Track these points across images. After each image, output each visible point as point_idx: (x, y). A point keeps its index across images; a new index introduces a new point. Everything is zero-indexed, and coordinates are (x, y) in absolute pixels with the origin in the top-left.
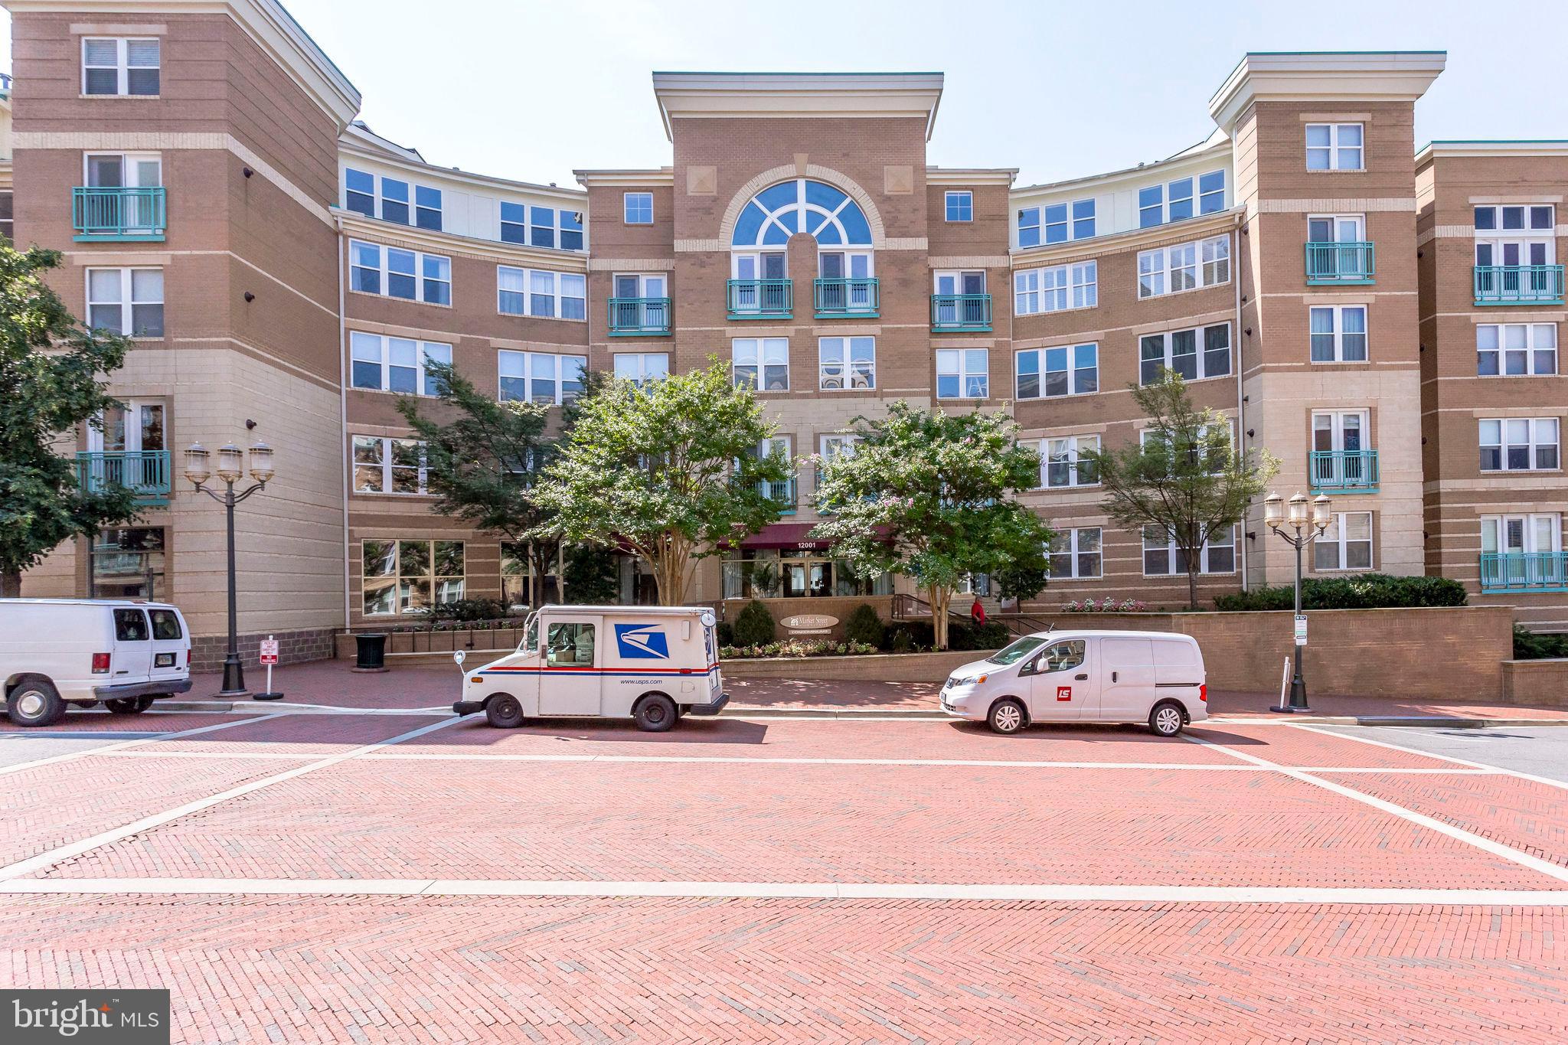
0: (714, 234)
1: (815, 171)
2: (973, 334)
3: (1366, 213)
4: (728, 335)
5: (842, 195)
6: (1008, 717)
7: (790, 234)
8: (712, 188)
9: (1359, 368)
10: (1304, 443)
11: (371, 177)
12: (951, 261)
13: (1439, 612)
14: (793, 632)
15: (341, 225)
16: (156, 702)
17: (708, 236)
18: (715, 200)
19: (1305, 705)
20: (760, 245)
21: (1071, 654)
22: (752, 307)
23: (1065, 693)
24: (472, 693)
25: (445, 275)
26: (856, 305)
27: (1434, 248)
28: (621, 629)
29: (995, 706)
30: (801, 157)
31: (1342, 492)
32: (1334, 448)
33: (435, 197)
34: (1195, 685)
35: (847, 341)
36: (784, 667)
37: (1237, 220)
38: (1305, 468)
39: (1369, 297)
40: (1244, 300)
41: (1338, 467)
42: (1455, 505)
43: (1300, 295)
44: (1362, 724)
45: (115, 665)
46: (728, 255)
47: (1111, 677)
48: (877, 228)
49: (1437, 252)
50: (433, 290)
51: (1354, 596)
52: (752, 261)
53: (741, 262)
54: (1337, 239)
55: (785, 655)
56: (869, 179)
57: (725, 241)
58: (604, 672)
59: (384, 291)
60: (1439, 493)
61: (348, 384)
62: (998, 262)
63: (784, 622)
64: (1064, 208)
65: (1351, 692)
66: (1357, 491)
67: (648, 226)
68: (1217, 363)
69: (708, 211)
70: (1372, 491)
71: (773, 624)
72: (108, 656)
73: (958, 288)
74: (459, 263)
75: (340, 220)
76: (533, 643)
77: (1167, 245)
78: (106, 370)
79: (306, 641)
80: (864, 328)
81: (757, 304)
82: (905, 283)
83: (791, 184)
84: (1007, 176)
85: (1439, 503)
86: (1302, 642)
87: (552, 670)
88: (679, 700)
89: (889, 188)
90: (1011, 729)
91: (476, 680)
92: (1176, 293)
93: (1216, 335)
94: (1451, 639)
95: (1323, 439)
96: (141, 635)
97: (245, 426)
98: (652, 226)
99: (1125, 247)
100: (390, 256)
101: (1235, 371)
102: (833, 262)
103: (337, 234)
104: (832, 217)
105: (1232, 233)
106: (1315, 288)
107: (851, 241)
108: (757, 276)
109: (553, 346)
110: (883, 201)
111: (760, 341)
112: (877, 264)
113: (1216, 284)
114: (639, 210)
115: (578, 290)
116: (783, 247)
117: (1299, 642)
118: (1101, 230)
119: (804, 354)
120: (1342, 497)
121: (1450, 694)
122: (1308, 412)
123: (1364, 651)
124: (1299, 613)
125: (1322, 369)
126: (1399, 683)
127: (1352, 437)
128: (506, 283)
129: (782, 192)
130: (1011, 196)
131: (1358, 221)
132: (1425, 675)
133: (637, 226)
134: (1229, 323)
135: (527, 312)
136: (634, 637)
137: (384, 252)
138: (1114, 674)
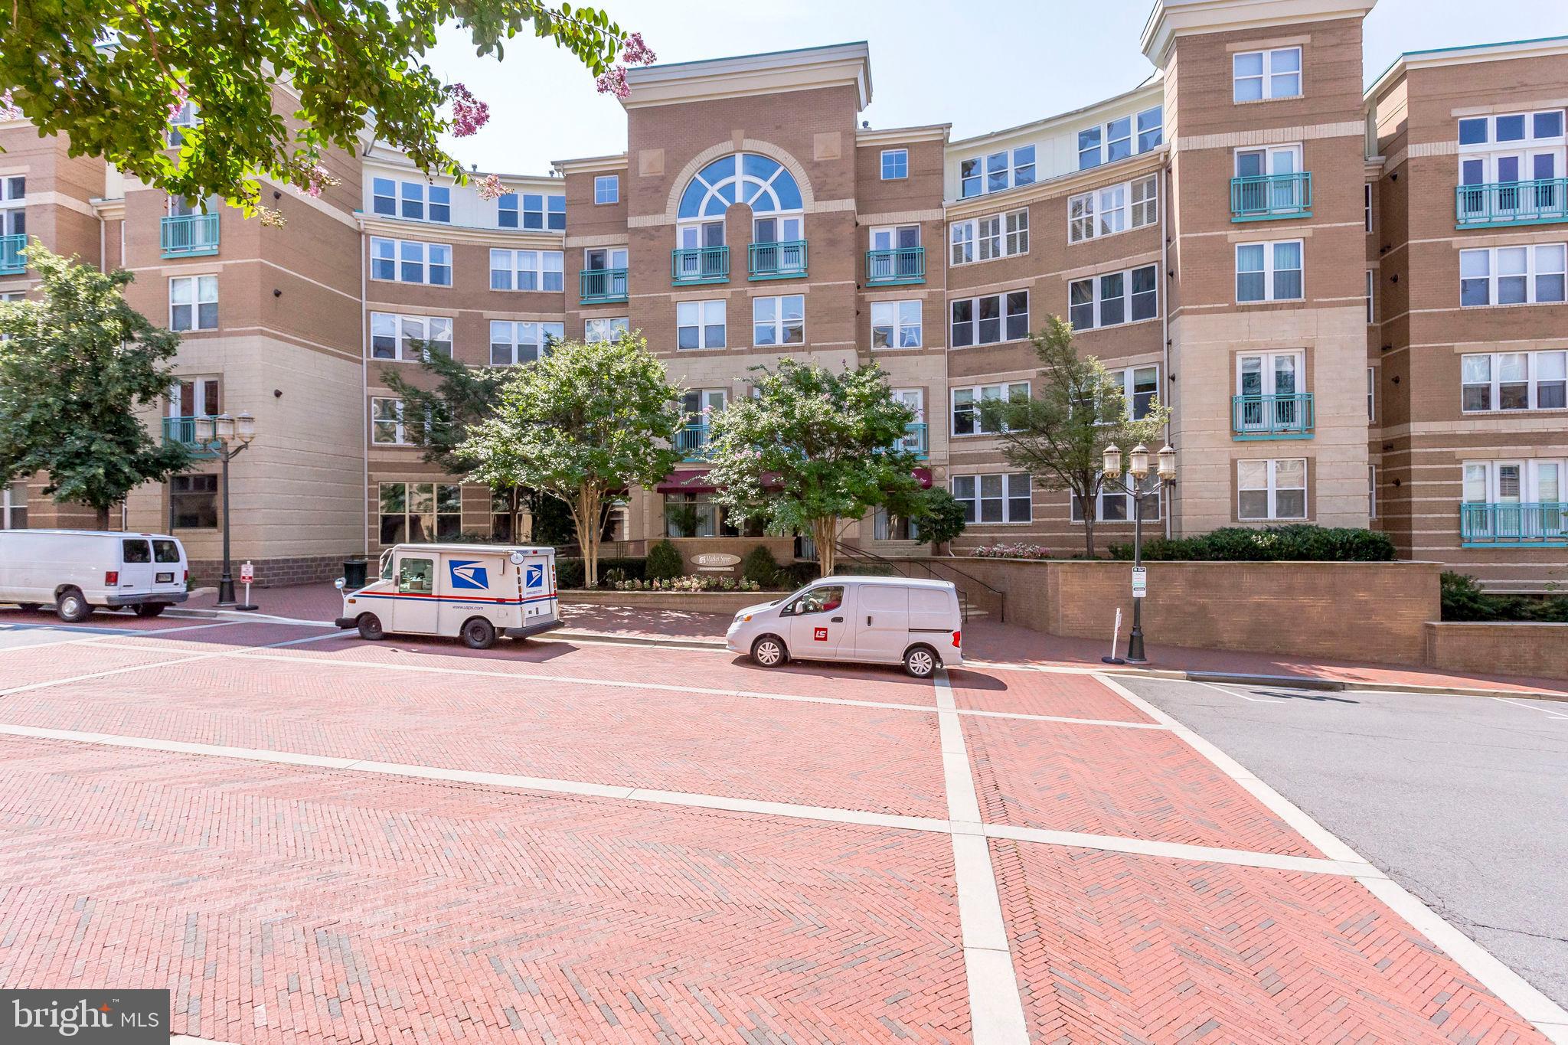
0: (661, 209)
1: (750, 145)
2: (906, 286)
3: (1303, 141)
4: (673, 300)
5: (773, 164)
6: (769, 653)
7: (728, 204)
8: (660, 169)
9: (1293, 306)
10: (1227, 388)
11: (393, 183)
12: (886, 217)
13: (1351, 567)
14: (701, 569)
15: (362, 227)
16: (166, 608)
17: (656, 212)
18: (663, 178)
19: (1142, 657)
20: (702, 217)
21: (835, 597)
22: (693, 275)
23: (822, 633)
24: (350, 612)
25: (448, 261)
26: (789, 266)
27: (1406, 170)
28: (454, 564)
29: (760, 639)
30: (738, 134)
31: (1270, 437)
32: (1264, 391)
33: (444, 194)
34: (949, 631)
35: (779, 301)
36: (671, 600)
37: (1162, 159)
38: (1228, 413)
39: (1307, 230)
40: (1168, 241)
41: (1268, 412)
42: (1429, 450)
43: (1224, 233)
44: (1194, 679)
45: (121, 580)
46: (673, 228)
47: (866, 620)
48: (806, 192)
49: (1411, 173)
50: (438, 273)
51: (1256, 547)
52: (695, 231)
53: (686, 233)
54: (1270, 170)
55: (679, 590)
56: (799, 148)
57: (670, 216)
58: (440, 599)
59: (398, 277)
60: (1409, 437)
61: (368, 356)
62: (933, 215)
63: (693, 560)
64: (1004, 156)
65: (1244, 647)
66: (1287, 437)
67: (614, 205)
68: (1144, 307)
69: (657, 190)
70: (1307, 437)
71: (681, 562)
72: (117, 573)
73: (893, 243)
74: (458, 249)
75: (362, 222)
76: (388, 574)
77: (1097, 188)
78: (164, 359)
79: (327, 565)
80: (793, 287)
81: (699, 271)
82: (832, 243)
83: (729, 158)
84: (940, 131)
85: (1410, 448)
86: (1140, 594)
87: (402, 595)
88: (497, 624)
89: (818, 155)
90: (771, 663)
91: (353, 601)
92: (1105, 236)
93: (1145, 278)
94: (1362, 596)
95: (1251, 381)
96: (145, 559)
97: (273, 395)
98: (617, 205)
99: (1055, 193)
100: (403, 246)
101: (1161, 315)
102: (767, 227)
103: (360, 234)
104: (766, 186)
105: (1159, 172)
106: (1242, 225)
107: (784, 207)
108: (699, 245)
109: (535, 315)
110: (811, 166)
111: (701, 304)
112: (806, 226)
113: (1145, 225)
114: (605, 191)
115: (557, 265)
116: (721, 217)
117: (1135, 594)
118: (1039, 177)
119: (740, 315)
120: (1271, 443)
121: (1361, 654)
122: (1233, 355)
123: (1259, 605)
124: (1139, 565)
125: (1249, 309)
126: (1300, 640)
127: (1284, 381)
128: (497, 263)
129: (724, 166)
130: (946, 150)
131: (1295, 151)
132: (1332, 633)
133: (604, 206)
134: (1156, 265)
135: (515, 287)
136: (464, 571)
137: (398, 245)
138: (869, 618)
